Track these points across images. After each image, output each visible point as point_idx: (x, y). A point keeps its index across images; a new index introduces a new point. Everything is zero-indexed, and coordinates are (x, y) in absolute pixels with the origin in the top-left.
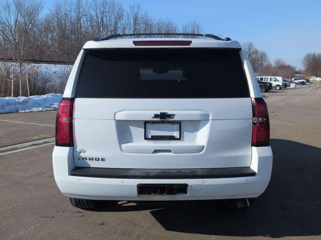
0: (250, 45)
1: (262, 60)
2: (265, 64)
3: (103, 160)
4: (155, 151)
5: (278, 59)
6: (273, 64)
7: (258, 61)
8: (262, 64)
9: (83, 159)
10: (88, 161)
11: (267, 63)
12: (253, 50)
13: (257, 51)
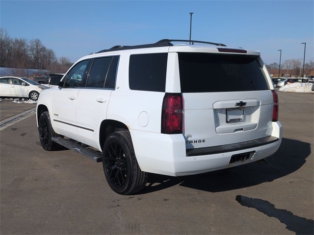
0: (38, 42)
1: (50, 58)
2: (52, 61)
3: (204, 141)
4: (236, 130)
5: (63, 57)
6: (59, 62)
7: (46, 58)
8: (49, 62)
9: (190, 142)
10: (193, 144)
11: (55, 60)
12: (41, 47)
13: (45, 48)
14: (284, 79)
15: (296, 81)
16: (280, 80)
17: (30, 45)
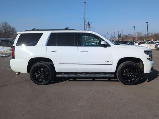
0: (6, 23)
1: (13, 32)
12: (8, 26)
14: (137, 42)
15: (144, 43)
16: (135, 42)
17: (1, 25)
